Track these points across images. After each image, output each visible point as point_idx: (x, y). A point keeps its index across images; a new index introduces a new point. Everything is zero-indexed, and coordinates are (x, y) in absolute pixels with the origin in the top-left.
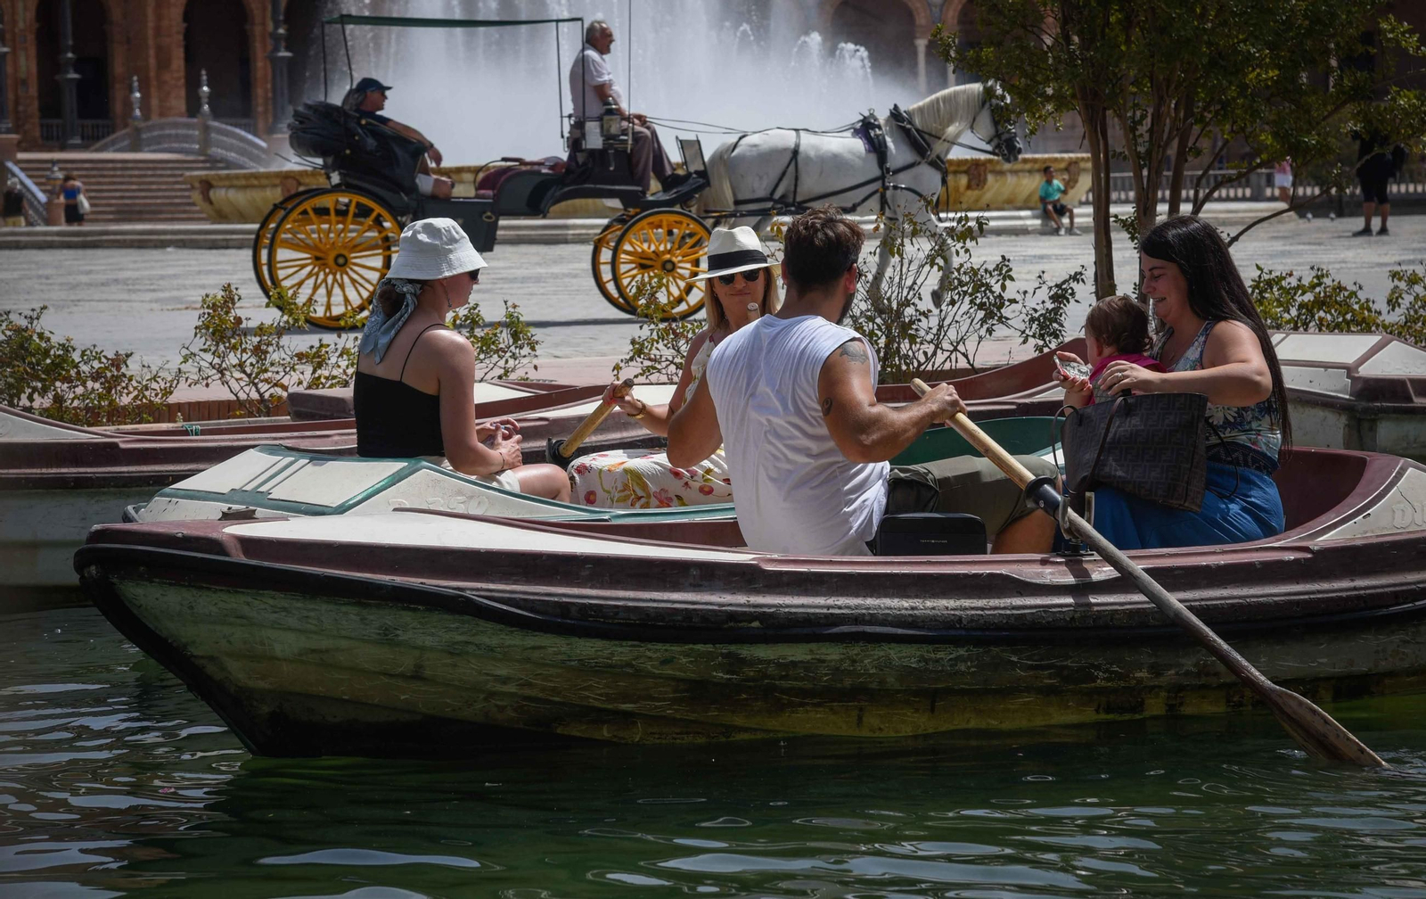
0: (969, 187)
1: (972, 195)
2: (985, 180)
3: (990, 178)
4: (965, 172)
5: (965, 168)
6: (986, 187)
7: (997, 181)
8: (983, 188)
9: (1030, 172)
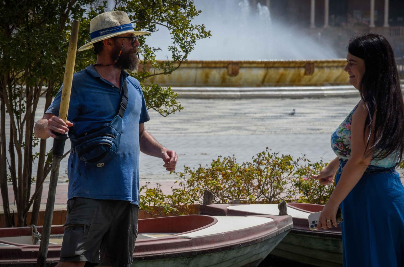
0: (305, 74)
1: (307, 77)
2: (313, 71)
3: (316, 70)
4: (304, 67)
5: (303, 65)
6: (314, 74)
7: (319, 71)
8: (312, 75)
9: (337, 67)
